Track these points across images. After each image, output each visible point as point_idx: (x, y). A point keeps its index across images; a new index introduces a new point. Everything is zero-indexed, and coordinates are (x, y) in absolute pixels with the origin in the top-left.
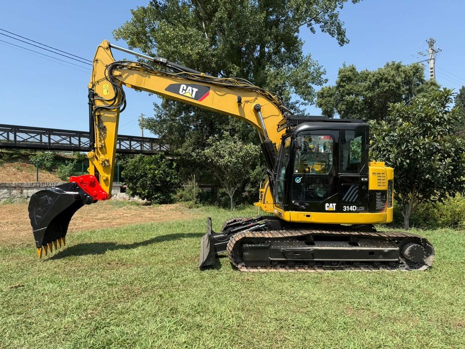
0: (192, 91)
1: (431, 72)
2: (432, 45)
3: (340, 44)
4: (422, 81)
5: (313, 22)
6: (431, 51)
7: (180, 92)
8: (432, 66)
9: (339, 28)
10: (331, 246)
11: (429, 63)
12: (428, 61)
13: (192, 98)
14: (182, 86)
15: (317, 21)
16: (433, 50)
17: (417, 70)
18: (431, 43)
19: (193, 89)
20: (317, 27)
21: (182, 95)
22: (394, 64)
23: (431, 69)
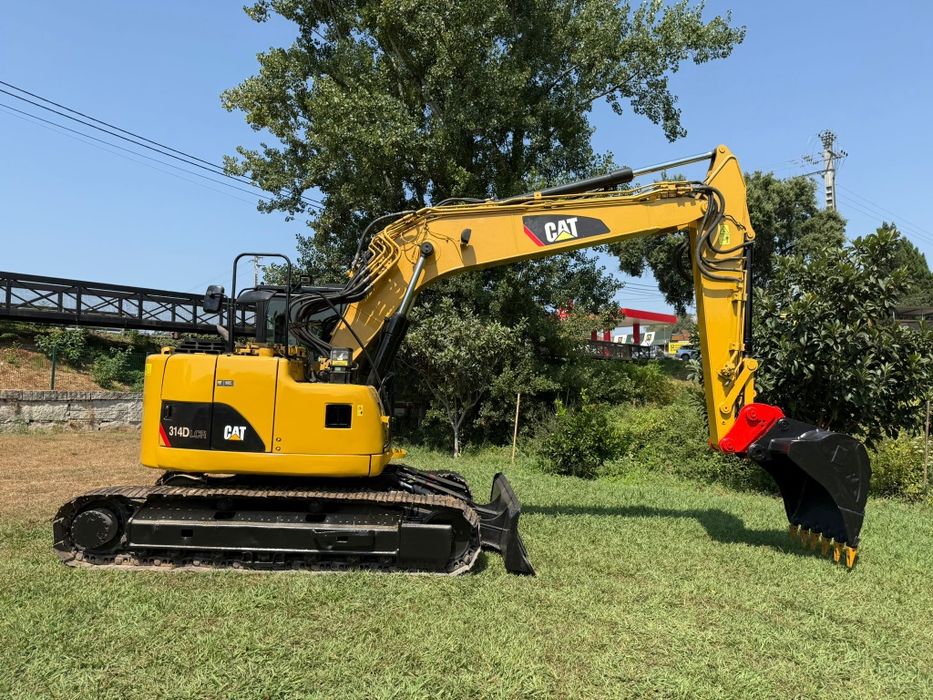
1: (829, 195)
2: (830, 144)
4: (812, 211)
6: (827, 155)
8: (830, 184)
11: (823, 177)
12: (822, 173)
16: (832, 154)
17: (802, 190)
18: (828, 140)
22: (758, 178)
23: (828, 188)
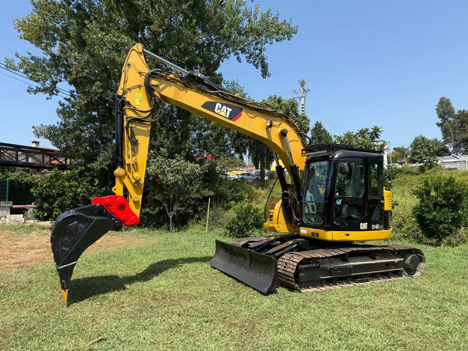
0: (227, 110)
1: (303, 108)
2: (303, 86)
3: (262, 76)
4: (297, 115)
5: (239, 52)
6: (302, 90)
7: (216, 110)
8: (303, 103)
9: (263, 60)
10: (360, 261)
11: (300, 100)
12: (300, 98)
13: (227, 118)
14: (218, 104)
15: (243, 51)
16: (304, 90)
17: (293, 105)
18: (303, 84)
19: (228, 108)
20: (243, 57)
21: (217, 114)
22: (275, 98)
23: (302, 105)
